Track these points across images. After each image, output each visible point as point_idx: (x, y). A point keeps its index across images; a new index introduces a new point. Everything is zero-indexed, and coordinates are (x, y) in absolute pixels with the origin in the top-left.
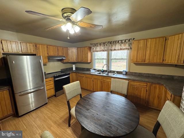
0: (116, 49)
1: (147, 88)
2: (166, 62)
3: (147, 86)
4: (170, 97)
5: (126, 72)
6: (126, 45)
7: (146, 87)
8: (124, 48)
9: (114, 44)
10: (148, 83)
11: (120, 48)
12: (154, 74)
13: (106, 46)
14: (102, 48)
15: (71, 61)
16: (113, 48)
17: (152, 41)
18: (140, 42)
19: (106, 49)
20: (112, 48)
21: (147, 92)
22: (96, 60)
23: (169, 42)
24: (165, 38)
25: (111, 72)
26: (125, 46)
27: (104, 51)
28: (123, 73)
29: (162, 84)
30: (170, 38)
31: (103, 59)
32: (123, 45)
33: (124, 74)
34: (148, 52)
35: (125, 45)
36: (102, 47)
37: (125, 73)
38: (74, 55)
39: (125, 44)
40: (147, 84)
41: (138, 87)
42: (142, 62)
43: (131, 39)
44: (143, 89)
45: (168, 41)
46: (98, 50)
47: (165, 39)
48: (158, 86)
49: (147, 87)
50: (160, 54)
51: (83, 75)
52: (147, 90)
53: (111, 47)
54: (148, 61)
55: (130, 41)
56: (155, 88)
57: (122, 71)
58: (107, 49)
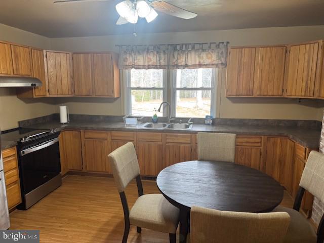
0: (189, 63)
1: (262, 148)
2: (288, 94)
3: (261, 142)
4: (304, 154)
5: (213, 120)
6: (212, 56)
7: (259, 144)
8: (207, 62)
9: (183, 52)
10: (263, 137)
11: (197, 63)
12: (268, 120)
13: (162, 56)
14: (154, 59)
15: (54, 94)
16: (182, 61)
17: (265, 52)
18: (243, 52)
19: (163, 63)
20: (179, 61)
21: (262, 156)
22: (132, 91)
23: (292, 56)
24: (285, 48)
25: (179, 122)
26: (209, 58)
27: (157, 68)
28: (207, 122)
29: (285, 134)
30: (292, 48)
31: (154, 89)
32: (204, 55)
33: (209, 124)
34: (258, 75)
35: (209, 56)
36: (151, 56)
37: (211, 121)
38: (63, 75)
39: (209, 53)
40: (261, 138)
41: (245, 148)
42: (247, 95)
43: (223, 43)
44: (253, 151)
45: (289, 55)
46: (141, 63)
47: (285, 51)
48: (279, 139)
49: (261, 146)
50: (278, 79)
51: (103, 135)
52: (262, 151)
53: (178, 59)
54: (258, 93)
55: (220, 47)
56: (275, 144)
57: (205, 117)
58: (166, 64)
